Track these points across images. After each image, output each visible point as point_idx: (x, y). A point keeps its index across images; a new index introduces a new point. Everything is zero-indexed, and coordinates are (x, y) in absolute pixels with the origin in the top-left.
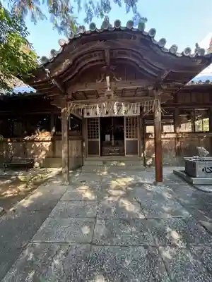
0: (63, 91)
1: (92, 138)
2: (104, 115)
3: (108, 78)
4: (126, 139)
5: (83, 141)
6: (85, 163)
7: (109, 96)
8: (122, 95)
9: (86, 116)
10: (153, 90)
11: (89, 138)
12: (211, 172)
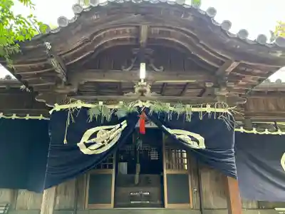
3: (143, 66)
4: (166, 172)
7: (142, 92)
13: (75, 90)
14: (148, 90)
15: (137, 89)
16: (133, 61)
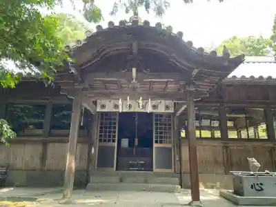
1: (105, 141)
2: (126, 110)
3: (134, 70)
4: (155, 145)
5: (91, 145)
6: (92, 179)
11: (100, 140)
12: (262, 190)
14: (138, 86)
15: (130, 86)
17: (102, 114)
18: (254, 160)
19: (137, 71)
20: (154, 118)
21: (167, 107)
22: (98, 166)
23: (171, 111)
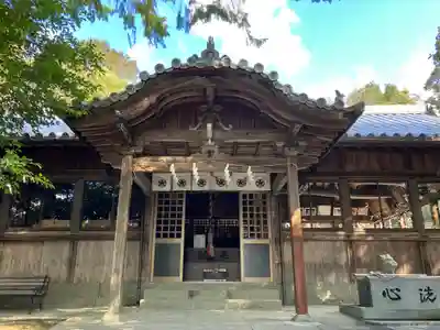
0: (130, 141)
1: (165, 236)
3: (209, 126)
4: (243, 242)
7: (210, 153)
8: (234, 152)
9: (156, 188)
10: (284, 146)
11: (158, 236)
12: (399, 298)
13: (140, 151)
14: (216, 149)
15: (204, 150)
16: (200, 119)
17: (161, 194)
18: (389, 256)
19: (214, 128)
20: (241, 200)
21: (260, 183)
22: (155, 275)
23: (267, 187)
